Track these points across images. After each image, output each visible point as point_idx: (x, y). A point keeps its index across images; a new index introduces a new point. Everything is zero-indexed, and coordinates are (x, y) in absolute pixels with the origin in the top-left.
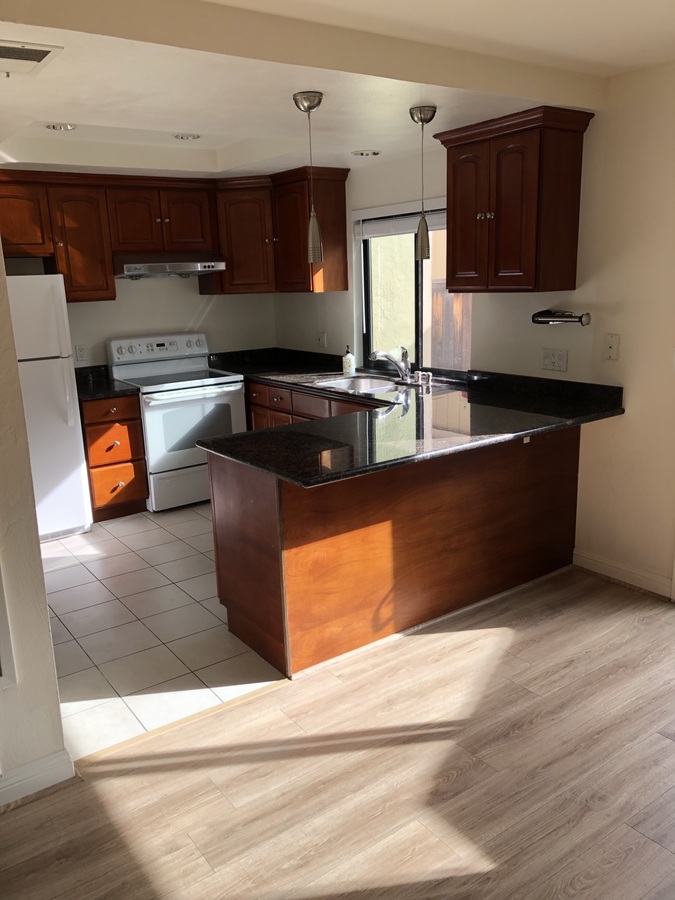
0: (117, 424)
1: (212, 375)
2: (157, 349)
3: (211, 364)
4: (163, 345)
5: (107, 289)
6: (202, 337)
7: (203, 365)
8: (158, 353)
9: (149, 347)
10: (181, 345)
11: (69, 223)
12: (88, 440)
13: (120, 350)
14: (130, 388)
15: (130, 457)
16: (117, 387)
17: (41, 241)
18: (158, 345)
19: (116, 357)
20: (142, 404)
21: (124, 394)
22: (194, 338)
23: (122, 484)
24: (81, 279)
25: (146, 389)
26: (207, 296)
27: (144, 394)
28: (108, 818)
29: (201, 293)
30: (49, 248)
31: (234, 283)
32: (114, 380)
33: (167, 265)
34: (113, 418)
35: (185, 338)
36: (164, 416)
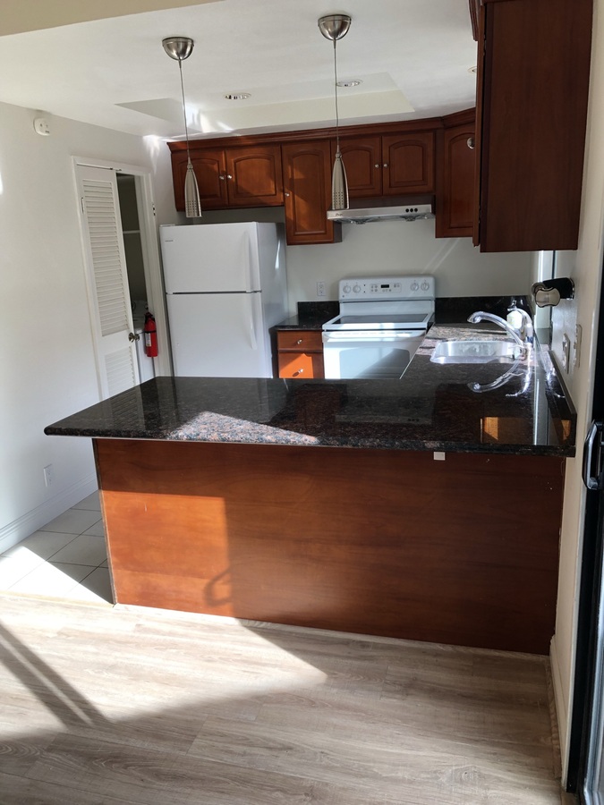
0: (304, 355)
2: (380, 290)
4: (388, 286)
5: (325, 234)
6: (430, 281)
7: (430, 308)
8: (381, 294)
9: (374, 288)
10: (405, 288)
11: (297, 175)
13: (345, 289)
17: (274, 193)
18: (383, 286)
19: (341, 295)
20: (323, 340)
22: (420, 281)
27: (324, 331)
30: (279, 198)
34: (300, 349)
35: (411, 280)
36: (341, 353)
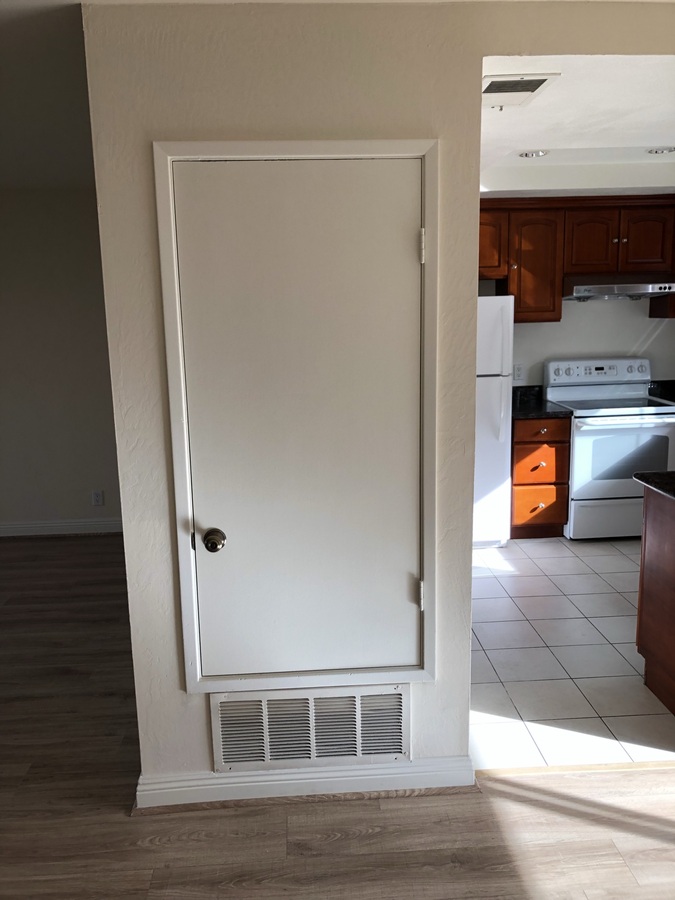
0: (545, 446)
1: (651, 404)
2: (595, 372)
3: (651, 392)
4: (602, 369)
5: (553, 311)
7: (642, 392)
8: (596, 377)
9: (588, 371)
10: (621, 370)
11: (526, 246)
12: (516, 458)
13: (557, 372)
14: (563, 410)
15: (553, 480)
16: (549, 408)
17: (497, 264)
18: (597, 369)
19: (552, 378)
20: (573, 428)
21: (555, 416)
22: (636, 363)
23: (542, 506)
24: (529, 301)
25: (578, 413)
26: (657, 319)
27: (576, 417)
28: (502, 840)
29: (650, 316)
30: (503, 271)
32: (547, 401)
33: (616, 286)
34: (542, 439)
35: (627, 363)
36: (595, 442)
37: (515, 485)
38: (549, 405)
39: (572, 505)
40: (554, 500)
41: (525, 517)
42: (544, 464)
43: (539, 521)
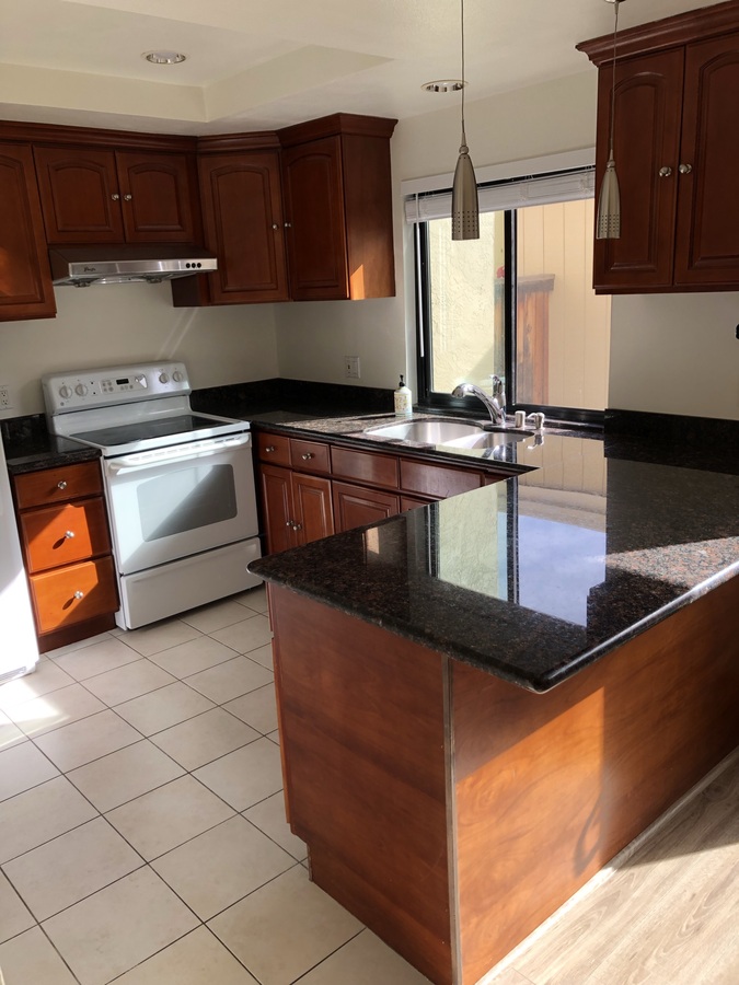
0: (70, 506)
2: (117, 387)
3: (194, 406)
4: (126, 381)
5: (44, 302)
6: (181, 368)
7: (184, 408)
8: (121, 394)
9: (106, 385)
10: (152, 381)
12: (26, 533)
13: (63, 392)
14: (76, 447)
15: (89, 553)
16: (63, 448)
18: (119, 382)
19: (58, 402)
20: (105, 473)
22: (169, 370)
23: (80, 595)
25: (109, 451)
26: (185, 309)
27: (106, 458)
29: (175, 306)
31: (227, 288)
32: (55, 436)
34: (62, 498)
35: (158, 370)
36: (140, 490)
37: (34, 574)
38: (60, 442)
39: (123, 584)
40: (96, 581)
41: (57, 618)
42: (72, 535)
43: (79, 618)
